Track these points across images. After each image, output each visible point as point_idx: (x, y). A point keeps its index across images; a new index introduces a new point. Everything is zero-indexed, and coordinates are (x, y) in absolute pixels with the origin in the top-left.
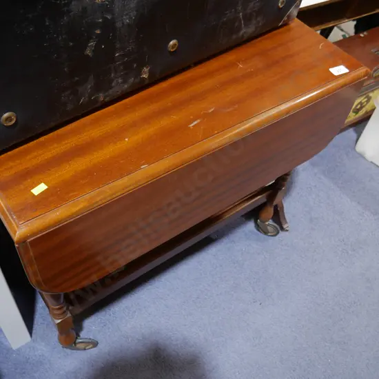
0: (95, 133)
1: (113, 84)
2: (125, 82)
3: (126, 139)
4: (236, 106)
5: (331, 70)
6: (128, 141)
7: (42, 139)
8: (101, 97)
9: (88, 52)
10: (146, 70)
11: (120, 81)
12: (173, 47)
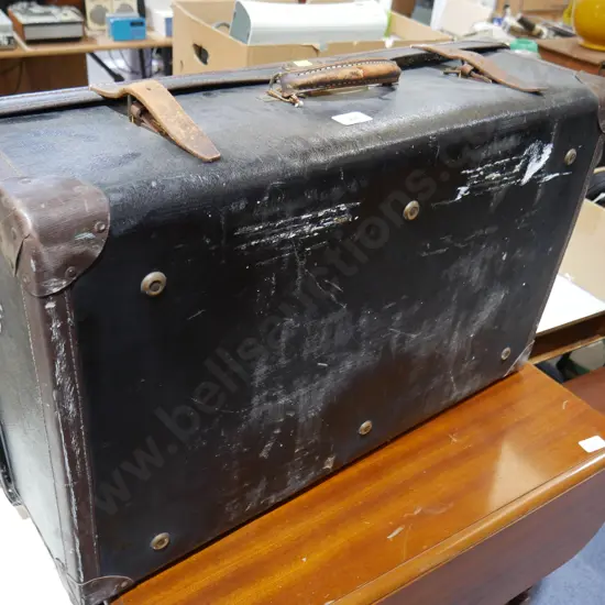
0: (261, 548)
1: (289, 483)
2: (303, 478)
3: (304, 559)
4: (451, 505)
5: (582, 443)
6: (306, 563)
7: (193, 558)
8: (273, 499)
9: (264, 454)
10: (330, 460)
11: (297, 478)
12: (365, 429)
